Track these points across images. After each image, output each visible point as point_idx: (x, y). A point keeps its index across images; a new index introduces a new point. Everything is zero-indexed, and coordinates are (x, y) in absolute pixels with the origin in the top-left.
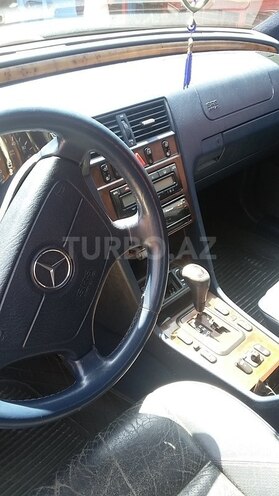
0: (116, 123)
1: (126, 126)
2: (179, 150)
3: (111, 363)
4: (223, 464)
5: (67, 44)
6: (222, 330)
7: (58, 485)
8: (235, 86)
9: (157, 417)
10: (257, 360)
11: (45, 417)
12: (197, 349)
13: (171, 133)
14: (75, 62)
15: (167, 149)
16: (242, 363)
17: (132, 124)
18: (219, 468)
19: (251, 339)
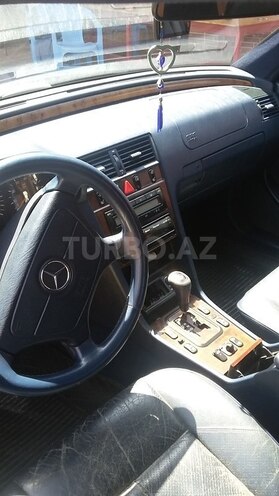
0: (109, 157)
1: (117, 159)
2: (163, 176)
3: (103, 349)
4: (198, 432)
5: (68, 91)
6: (204, 326)
7: (64, 448)
8: (212, 119)
9: (145, 395)
10: (231, 350)
11: (52, 388)
12: (181, 342)
13: (157, 162)
14: (74, 105)
15: (153, 176)
16: (218, 352)
17: (122, 157)
18: (195, 435)
19: (228, 333)
